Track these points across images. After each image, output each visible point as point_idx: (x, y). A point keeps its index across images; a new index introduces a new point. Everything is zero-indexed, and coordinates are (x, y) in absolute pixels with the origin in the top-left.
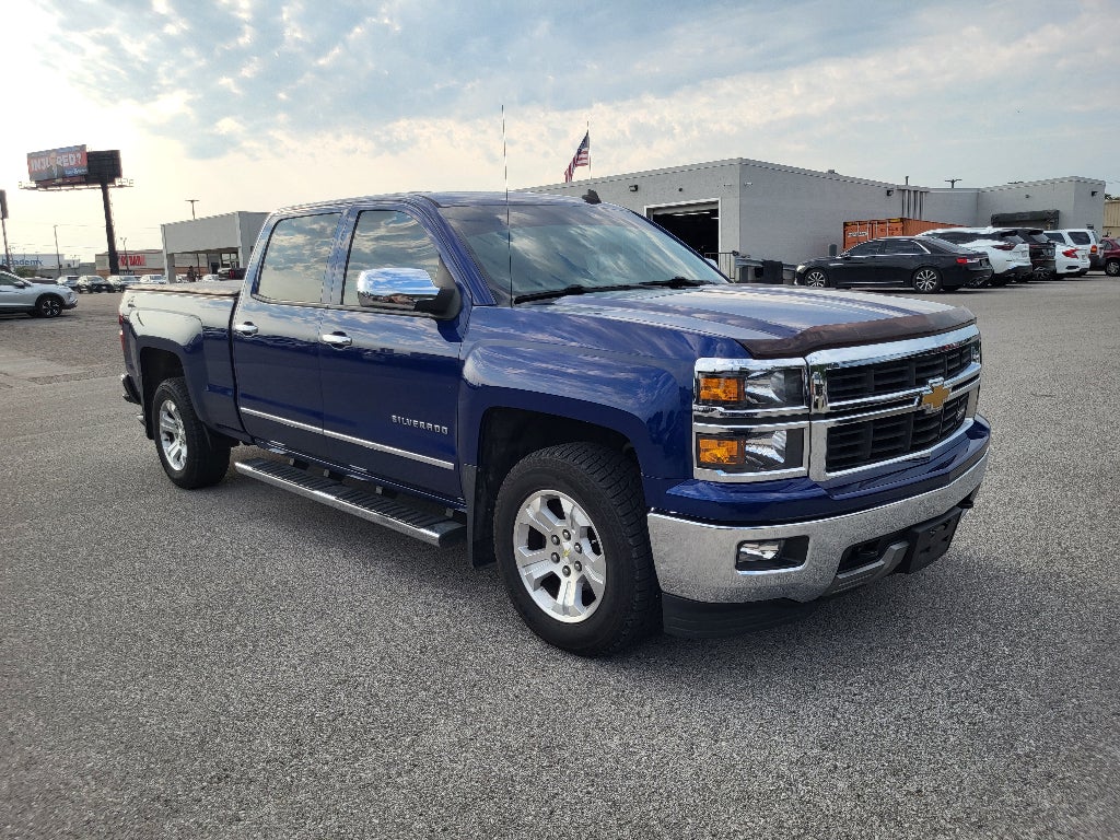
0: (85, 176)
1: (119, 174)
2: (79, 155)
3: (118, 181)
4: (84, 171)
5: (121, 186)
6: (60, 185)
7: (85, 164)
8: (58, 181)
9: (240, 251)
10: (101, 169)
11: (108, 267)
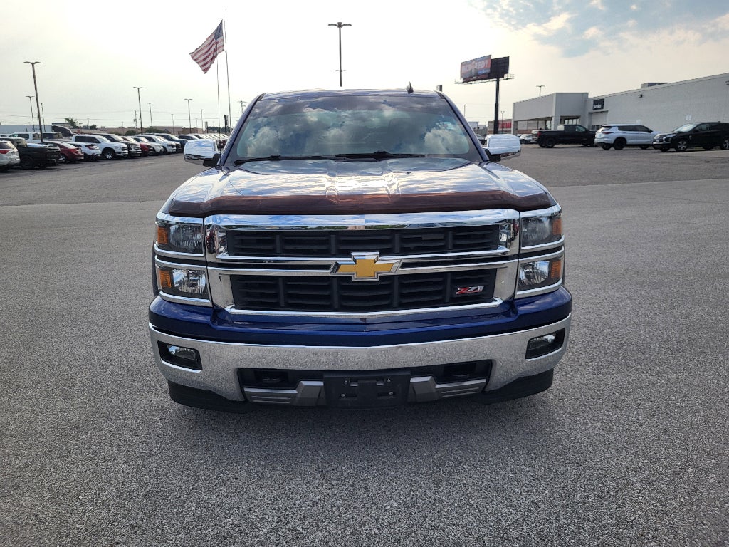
0: (489, 74)
1: (507, 73)
2: (487, 61)
3: (506, 76)
4: (488, 71)
5: (507, 79)
6: (474, 80)
7: (489, 66)
8: (474, 78)
9: (553, 119)
10: (498, 69)
11: (493, 130)
